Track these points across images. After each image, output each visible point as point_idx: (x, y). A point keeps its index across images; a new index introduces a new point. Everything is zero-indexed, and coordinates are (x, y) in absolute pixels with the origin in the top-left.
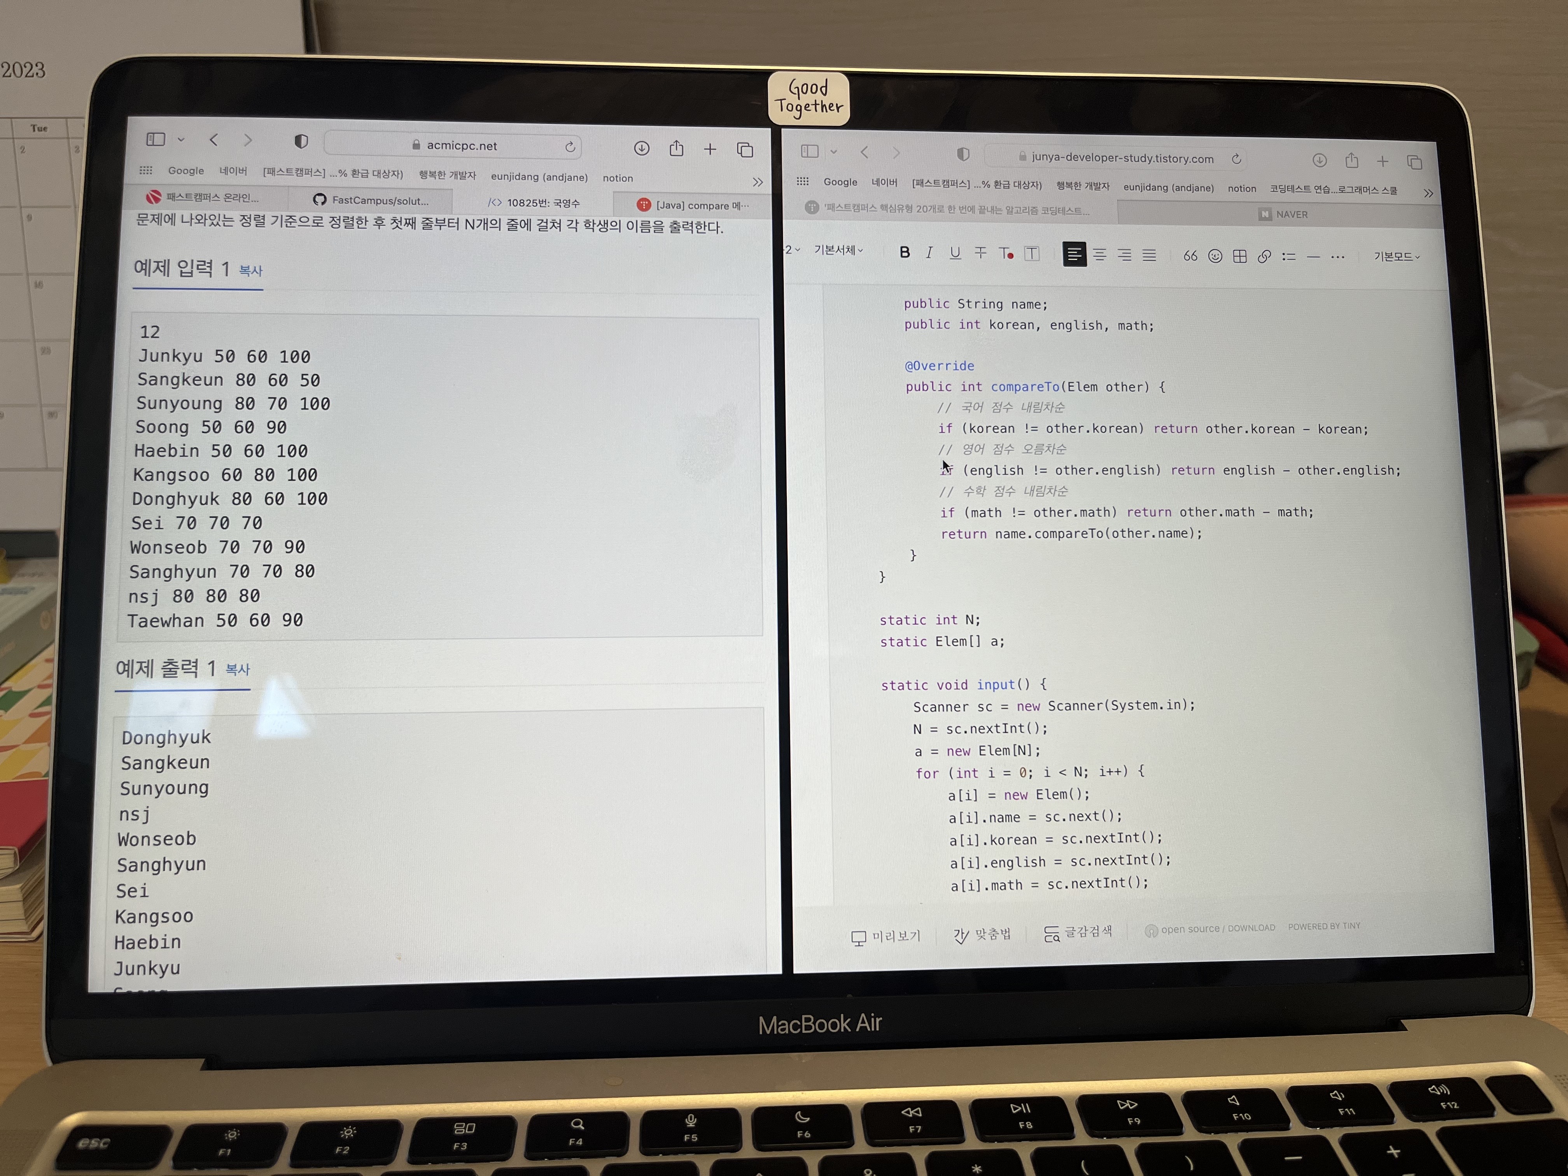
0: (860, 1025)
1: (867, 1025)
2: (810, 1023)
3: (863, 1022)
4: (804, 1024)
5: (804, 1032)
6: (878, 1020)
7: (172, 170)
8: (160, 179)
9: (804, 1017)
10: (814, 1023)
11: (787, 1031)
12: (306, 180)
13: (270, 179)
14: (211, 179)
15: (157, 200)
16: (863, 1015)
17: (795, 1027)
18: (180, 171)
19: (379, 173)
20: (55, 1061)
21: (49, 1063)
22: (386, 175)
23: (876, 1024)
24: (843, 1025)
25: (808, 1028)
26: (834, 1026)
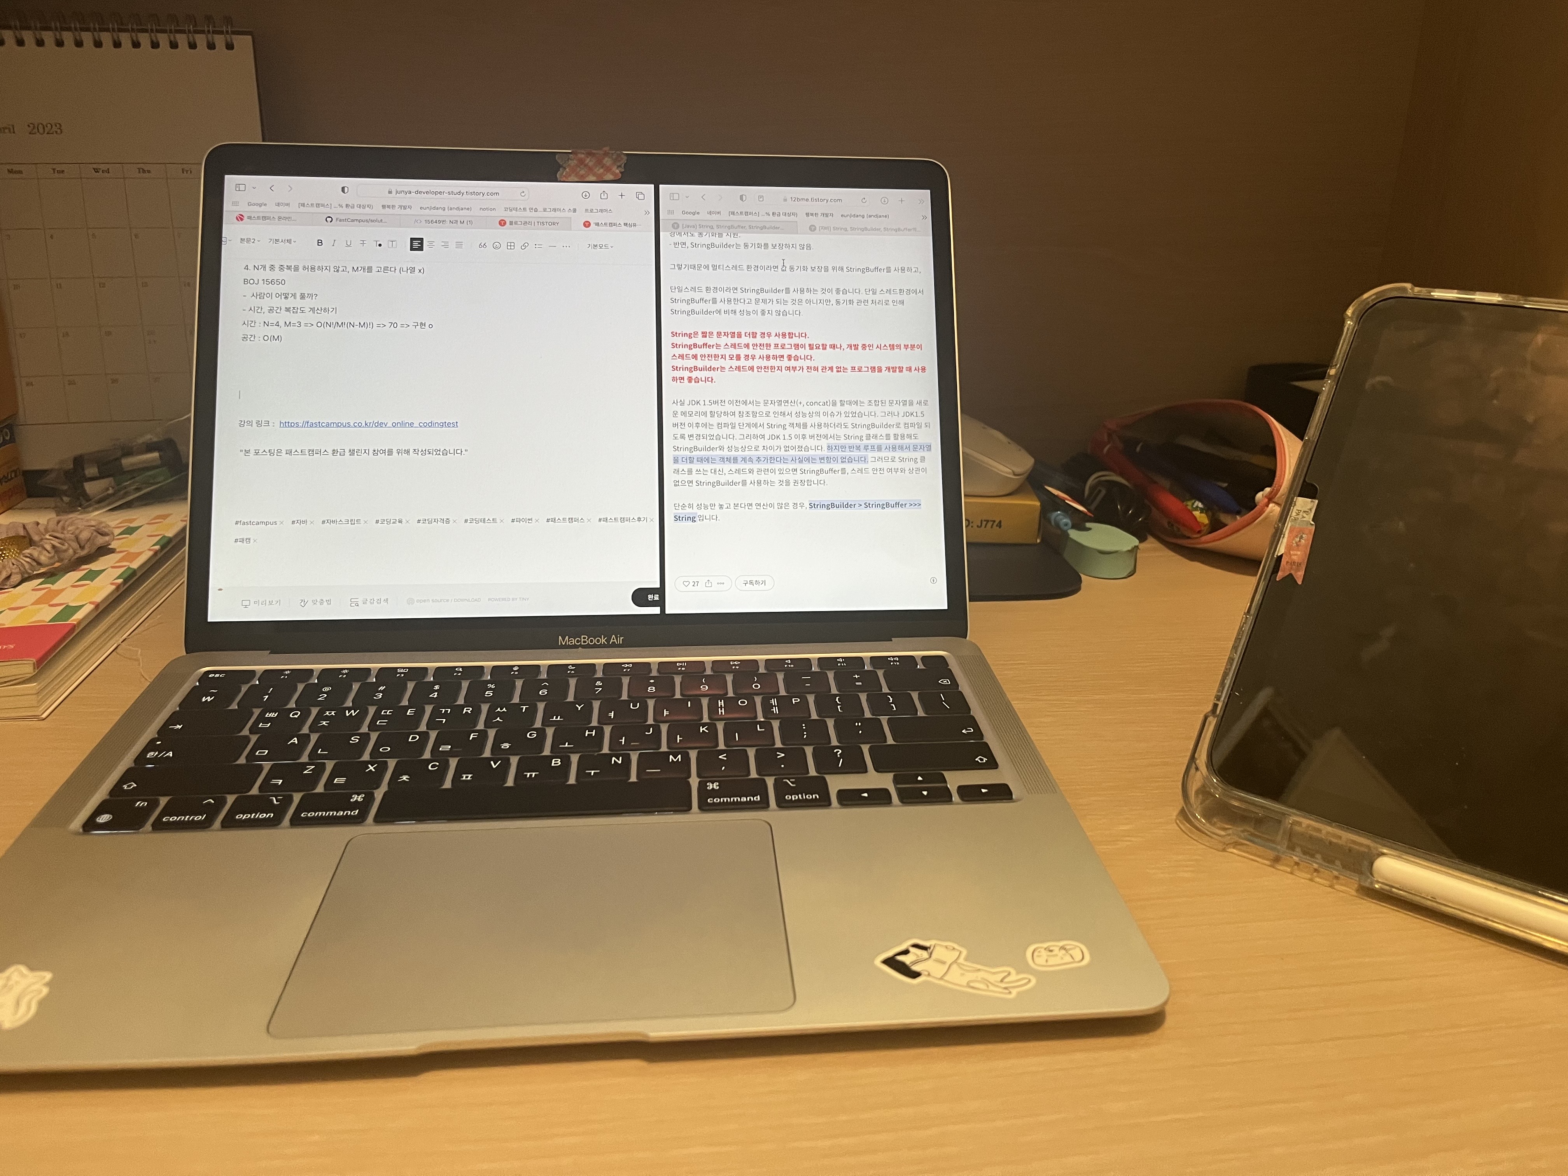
0: (612, 641)
1: (615, 641)
2: (586, 640)
3: (613, 639)
4: (582, 640)
5: (582, 644)
6: (621, 638)
7: (250, 204)
8: (243, 208)
9: (582, 636)
10: (588, 640)
11: (573, 643)
12: (322, 209)
13: (302, 209)
14: (271, 208)
15: (242, 219)
16: (614, 636)
17: (578, 641)
18: (254, 204)
19: (360, 206)
20: (187, 653)
21: (185, 653)
22: (364, 207)
23: (620, 640)
24: (603, 641)
25: (585, 642)
26: (598, 641)
